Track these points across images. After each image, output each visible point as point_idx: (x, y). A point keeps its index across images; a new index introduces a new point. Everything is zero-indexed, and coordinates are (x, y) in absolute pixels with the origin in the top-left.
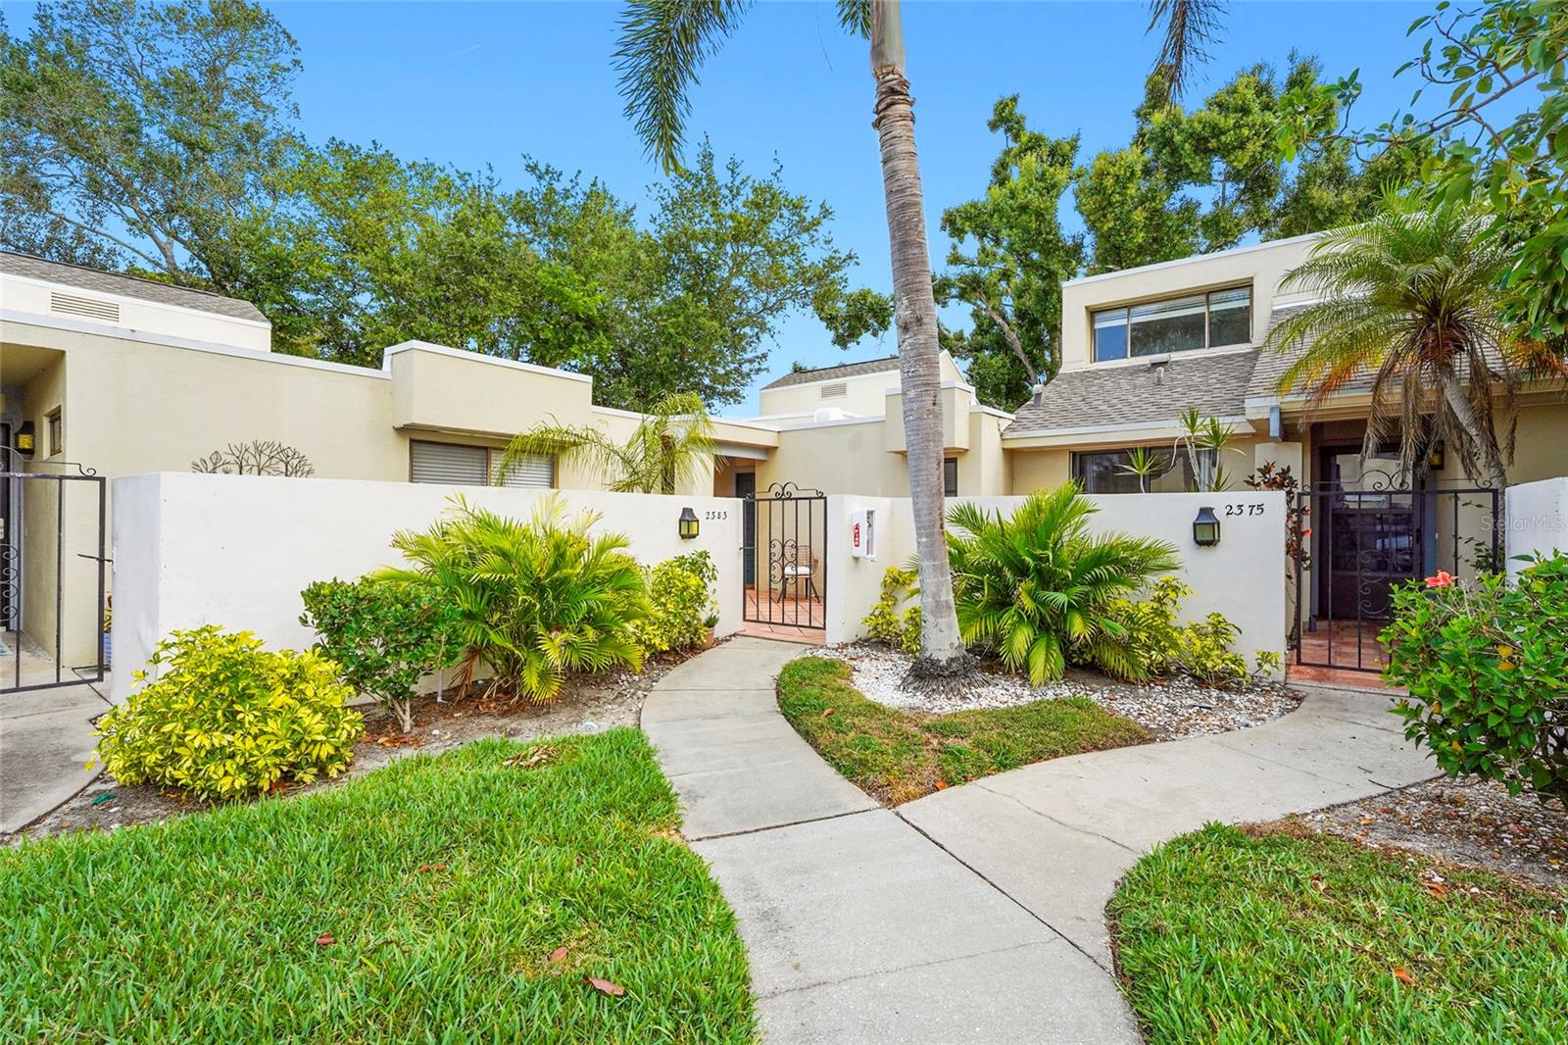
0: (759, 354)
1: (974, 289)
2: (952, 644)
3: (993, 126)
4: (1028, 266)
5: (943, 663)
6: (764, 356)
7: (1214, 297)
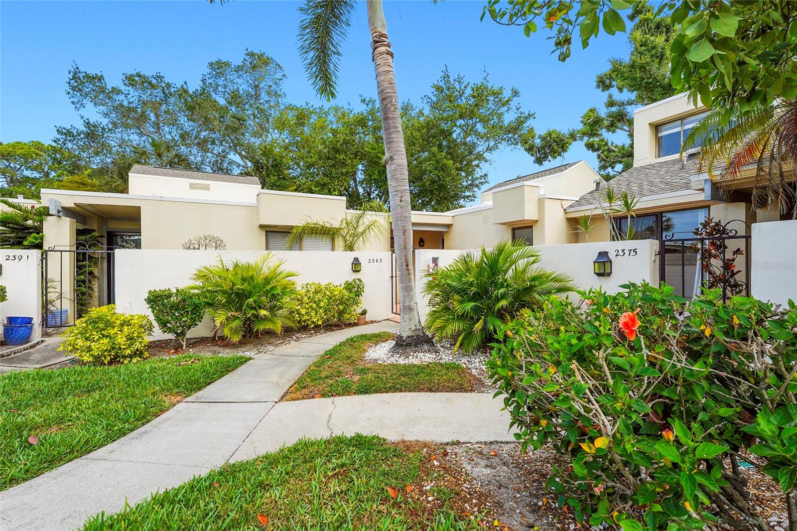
2: (410, 329)
6: (486, 175)
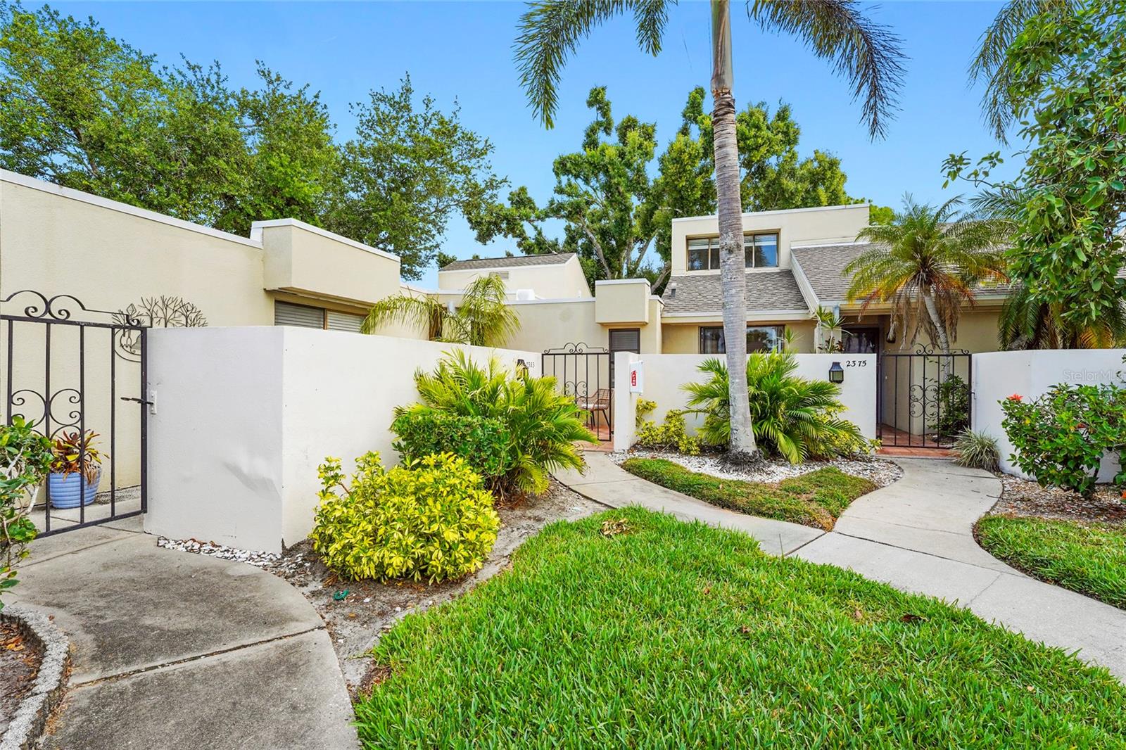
0: (435, 244)
1: (577, 213)
3: (590, 104)
4: (613, 201)
5: (751, 454)
7: (757, 238)
